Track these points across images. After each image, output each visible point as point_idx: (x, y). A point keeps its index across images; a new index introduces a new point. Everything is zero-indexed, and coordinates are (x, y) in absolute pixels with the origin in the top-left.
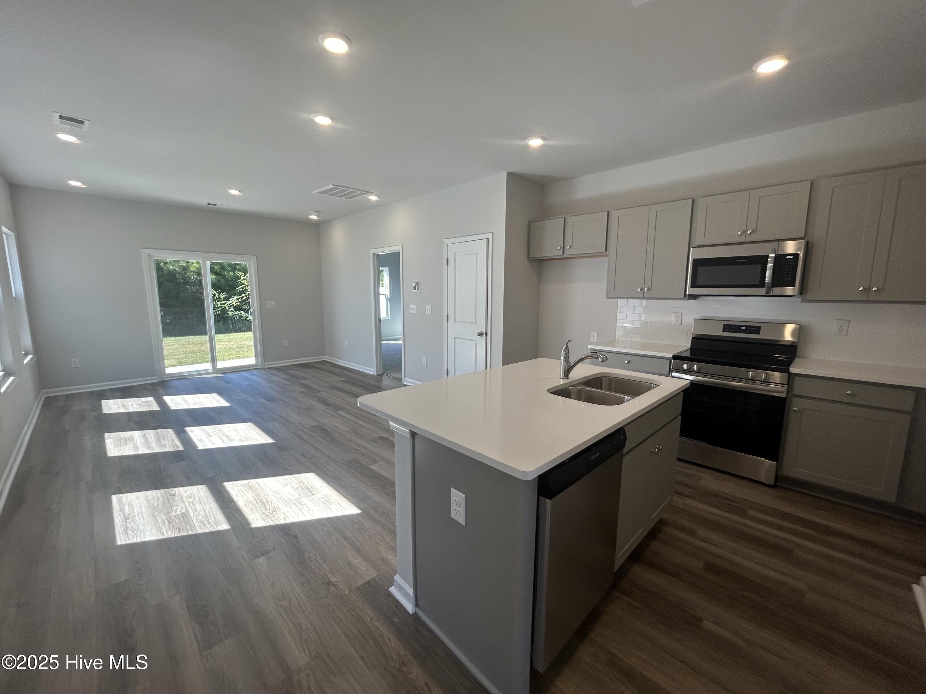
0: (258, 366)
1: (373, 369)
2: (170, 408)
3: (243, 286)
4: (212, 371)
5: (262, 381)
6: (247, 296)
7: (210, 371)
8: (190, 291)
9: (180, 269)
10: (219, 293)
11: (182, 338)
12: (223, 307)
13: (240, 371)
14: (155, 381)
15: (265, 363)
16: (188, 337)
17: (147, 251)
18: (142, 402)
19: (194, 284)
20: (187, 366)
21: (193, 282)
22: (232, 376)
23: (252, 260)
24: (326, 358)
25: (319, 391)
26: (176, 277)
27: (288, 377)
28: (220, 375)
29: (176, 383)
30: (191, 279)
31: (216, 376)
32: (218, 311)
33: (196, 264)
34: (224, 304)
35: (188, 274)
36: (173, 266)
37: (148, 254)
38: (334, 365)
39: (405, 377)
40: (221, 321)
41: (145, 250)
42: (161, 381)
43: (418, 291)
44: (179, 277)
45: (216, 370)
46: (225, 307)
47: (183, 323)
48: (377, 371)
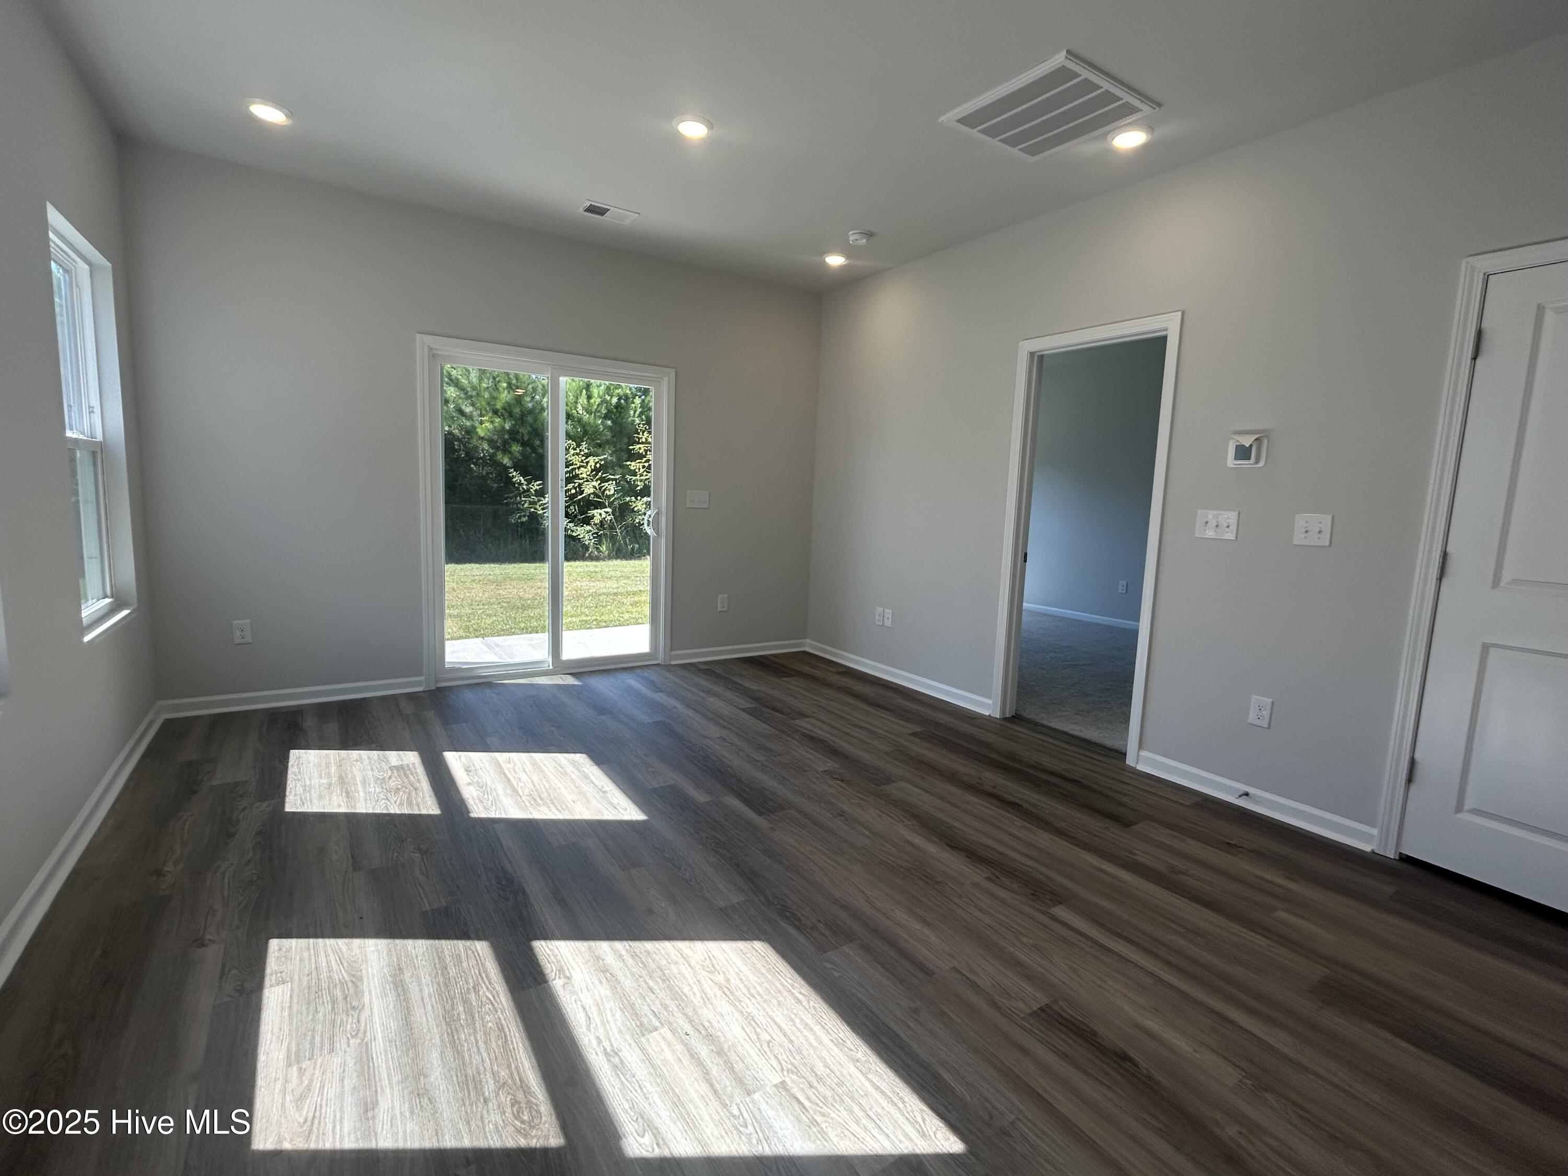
0: (657, 659)
1: (990, 702)
2: (469, 812)
3: (571, 467)
4: (551, 667)
5: (689, 712)
6: (575, 488)
7: (545, 667)
8: (476, 474)
9: (460, 431)
10: (529, 482)
11: (459, 567)
12: (532, 510)
13: (616, 670)
14: (421, 689)
15: (674, 653)
16: (468, 566)
17: (430, 340)
18: (391, 768)
19: (483, 461)
20: (481, 639)
21: (481, 458)
22: (600, 684)
23: (666, 379)
24: (810, 646)
25: (889, 780)
26: (454, 448)
27: (751, 706)
28: (570, 681)
29: (468, 695)
30: (478, 452)
31: (561, 682)
32: (524, 516)
33: (487, 424)
34: (535, 503)
35: (474, 442)
36: (450, 426)
37: (430, 349)
38: (842, 670)
39: (1141, 746)
40: (527, 536)
41: (426, 337)
42: (434, 688)
43: (1257, 462)
44: (460, 446)
45: (561, 667)
46: (535, 509)
47: (460, 536)
48: (1003, 711)
